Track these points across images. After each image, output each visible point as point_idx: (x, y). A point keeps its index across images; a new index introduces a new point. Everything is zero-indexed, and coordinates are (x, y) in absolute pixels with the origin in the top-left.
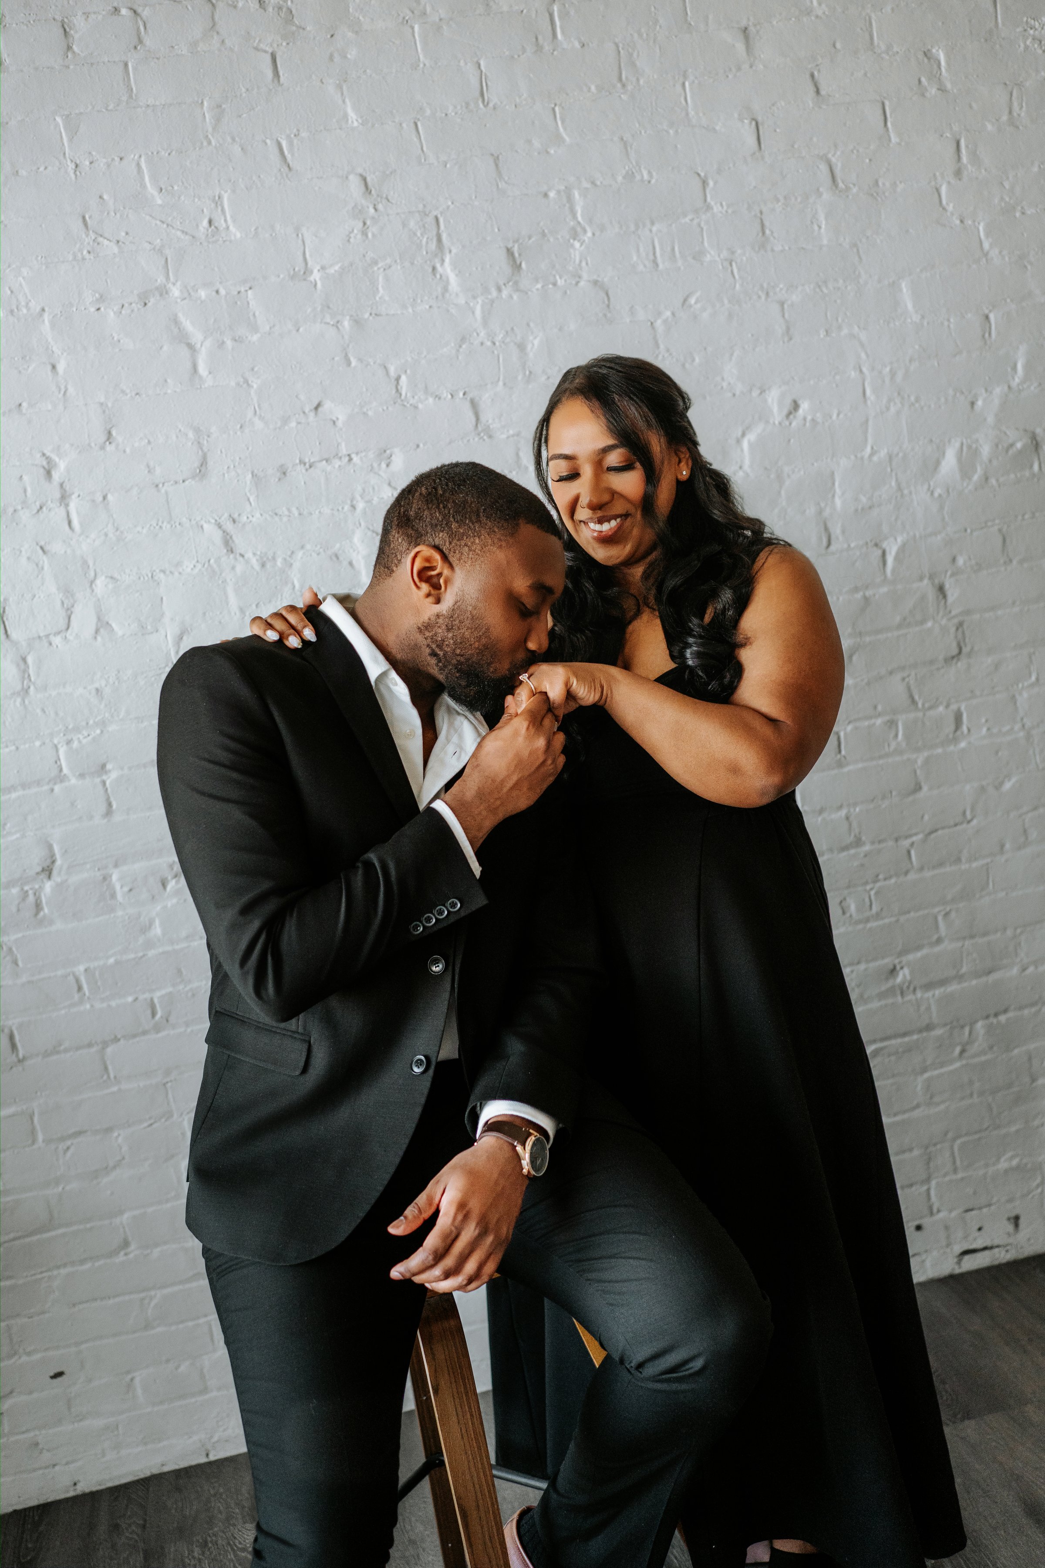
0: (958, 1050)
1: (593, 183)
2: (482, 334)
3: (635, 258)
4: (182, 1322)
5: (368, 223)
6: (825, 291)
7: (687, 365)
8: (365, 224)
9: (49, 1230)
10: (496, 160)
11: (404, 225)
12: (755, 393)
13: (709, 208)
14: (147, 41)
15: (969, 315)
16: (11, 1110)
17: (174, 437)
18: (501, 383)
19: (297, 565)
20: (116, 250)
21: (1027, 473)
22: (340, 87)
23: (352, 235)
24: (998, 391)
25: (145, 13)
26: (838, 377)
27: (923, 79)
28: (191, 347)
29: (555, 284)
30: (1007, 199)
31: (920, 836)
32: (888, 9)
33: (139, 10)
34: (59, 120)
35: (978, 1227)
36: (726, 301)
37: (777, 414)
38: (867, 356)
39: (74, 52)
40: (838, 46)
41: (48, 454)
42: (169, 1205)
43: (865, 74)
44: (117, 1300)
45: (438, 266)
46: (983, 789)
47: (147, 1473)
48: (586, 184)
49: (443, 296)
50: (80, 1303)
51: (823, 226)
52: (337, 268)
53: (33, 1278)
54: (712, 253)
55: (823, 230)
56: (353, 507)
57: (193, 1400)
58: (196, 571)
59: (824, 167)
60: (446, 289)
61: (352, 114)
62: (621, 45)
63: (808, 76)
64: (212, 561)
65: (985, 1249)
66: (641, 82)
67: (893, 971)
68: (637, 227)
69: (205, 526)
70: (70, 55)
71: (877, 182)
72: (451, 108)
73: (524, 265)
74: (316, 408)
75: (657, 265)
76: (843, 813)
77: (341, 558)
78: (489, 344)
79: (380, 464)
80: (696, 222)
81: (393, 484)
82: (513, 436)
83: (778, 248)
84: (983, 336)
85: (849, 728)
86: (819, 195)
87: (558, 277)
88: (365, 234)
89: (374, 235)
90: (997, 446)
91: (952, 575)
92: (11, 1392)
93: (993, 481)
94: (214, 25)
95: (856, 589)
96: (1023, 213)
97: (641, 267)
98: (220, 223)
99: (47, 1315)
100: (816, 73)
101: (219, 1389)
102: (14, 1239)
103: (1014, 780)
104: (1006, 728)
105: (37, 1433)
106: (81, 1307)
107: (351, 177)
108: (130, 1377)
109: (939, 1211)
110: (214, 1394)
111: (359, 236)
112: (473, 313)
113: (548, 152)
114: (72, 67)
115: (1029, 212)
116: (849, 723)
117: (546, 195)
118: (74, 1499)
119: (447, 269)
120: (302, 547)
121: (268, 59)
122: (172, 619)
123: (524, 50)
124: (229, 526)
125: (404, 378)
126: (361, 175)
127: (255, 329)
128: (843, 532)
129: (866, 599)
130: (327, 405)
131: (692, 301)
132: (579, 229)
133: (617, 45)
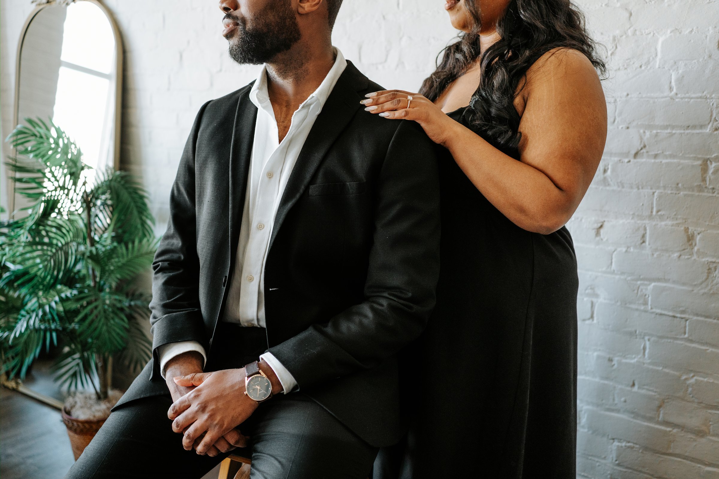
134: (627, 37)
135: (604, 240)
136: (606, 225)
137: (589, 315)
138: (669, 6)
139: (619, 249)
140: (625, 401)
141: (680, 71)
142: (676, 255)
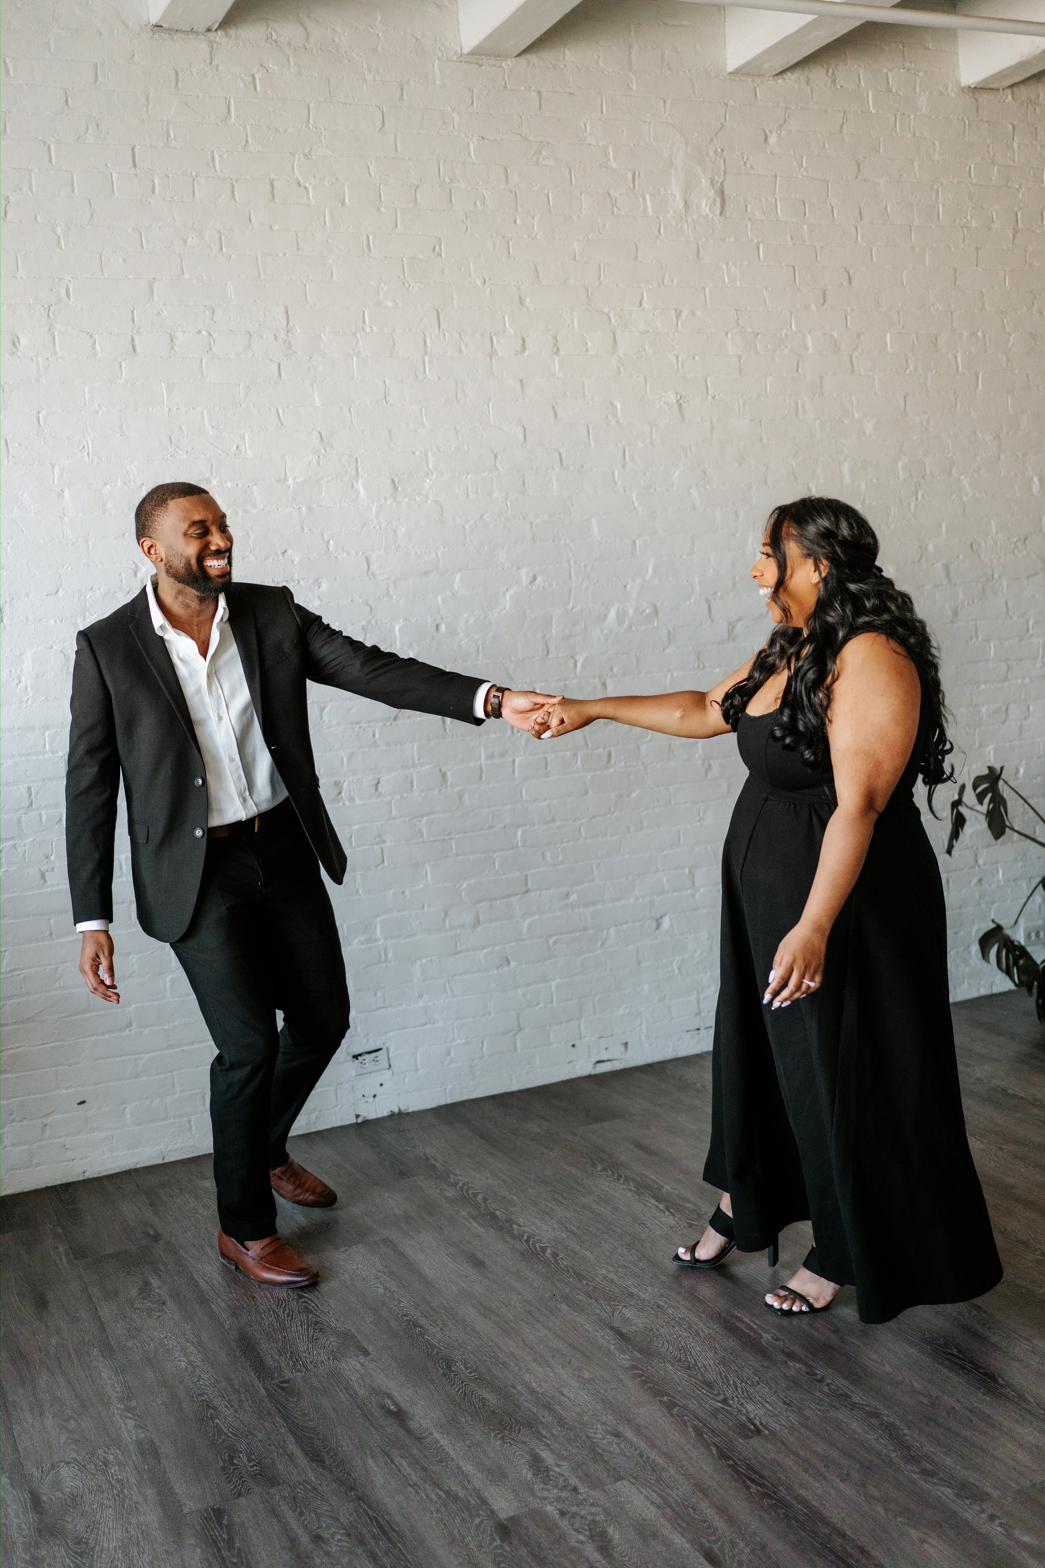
0: (600, 943)
1: (439, 450)
2: (375, 522)
3: (457, 491)
4: (158, 1074)
5: (321, 457)
7: (480, 551)
9: (87, 1013)
10: (390, 432)
11: (339, 460)
12: (515, 569)
13: (497, 469)
14: (214, 349)
15: (626, 540)
18: (382, 550)
20: (185, 456)
21: (651, 626)
22: (312, 385)
23: (311, 463)
24: (639, 581)
25: (215, 335)
26: (557, 565)
27: (609, 417)
29: (415, 500)
30: (648, 481)
31: (586, 820)
32: (593, 378)
33: (212, 333)
34: (163, 384)
35: (605, 1047)
36: (503, 519)
37: (525, 582)
38: (573, 556)
39: (175, 351)
40: (568, 394)
41: (136, 562)
42: (158, 1002)
43: (580, 410)
44: (121, 1058)
45: (355, 484)
46: (620, 796)
47: (128, 1168)
48: (435, 450)
49: (356, 500)
50: (100, 1059)
52: (302, 479)
53: (75, 1041)
54: (498, 493)
55: (555, 487)
57: (159, 1124)
59: (557, 455)
60: (358, 496)
61: (317, 400)
63: (551, 408)
65: (609, 1060)
66: (467, 400)
67: (568, 895)
68: (460, 475)
70: (173, 352)
71: (582, 466)
72: (369, 402)
73: (399, 488)
74: (284, 553)
75: (468, 496)
76: (547, 803)
78: (378, 528)
79: (314, 587)
80: (490, 475)
81: (320, 598)
82: (386, 579)
83: (531, 494)
84: (632, 552)
85: (553, 756)
86: (553, 468)
87: (417, 497)
88: (318, 463)
89: (323, 464)
90: (636, 610)
91: (611, 677)
92: (54, 1111)
93: (634, 629)
94: (250, 345)
95: (560, 680)
96: (655, 490)
97: (460, 496)
98: (242, 448)
99: (80, 1065)
100: (556, 406)
101: (174, 1118)
102: (67, 1016)
103: (637, 792)
104: (634, 763)
105: (66, 1138)
106: (100, 1061)
107: (314, 432)
108: (123, 1107)
109: (585, 1037)
110: (171, 1120)
111: (315, 464)
112: (371, 511)
113: (417, 431)
114: (173, 358)
115: (659, 489)
116: (553, 753)
117: (414, 453)
118: (84, 1181)
119: (360, 486)
121: (276, 366)
123: (409, 377)
125: (331, 541)
126: (319, 432)
127: (255, 507)
128: (556, 648)
129: (565, 685)
130: (290, 552)
131: (485, 517)
132: (430, 473)
133: (456, 380)
134: (372, 626)
135: (383, 793)
136: (382, 780)
137: (380, 861)
138: (397, 601)
139: (395, 798)
140: (420, 923)
142: (437, 791)
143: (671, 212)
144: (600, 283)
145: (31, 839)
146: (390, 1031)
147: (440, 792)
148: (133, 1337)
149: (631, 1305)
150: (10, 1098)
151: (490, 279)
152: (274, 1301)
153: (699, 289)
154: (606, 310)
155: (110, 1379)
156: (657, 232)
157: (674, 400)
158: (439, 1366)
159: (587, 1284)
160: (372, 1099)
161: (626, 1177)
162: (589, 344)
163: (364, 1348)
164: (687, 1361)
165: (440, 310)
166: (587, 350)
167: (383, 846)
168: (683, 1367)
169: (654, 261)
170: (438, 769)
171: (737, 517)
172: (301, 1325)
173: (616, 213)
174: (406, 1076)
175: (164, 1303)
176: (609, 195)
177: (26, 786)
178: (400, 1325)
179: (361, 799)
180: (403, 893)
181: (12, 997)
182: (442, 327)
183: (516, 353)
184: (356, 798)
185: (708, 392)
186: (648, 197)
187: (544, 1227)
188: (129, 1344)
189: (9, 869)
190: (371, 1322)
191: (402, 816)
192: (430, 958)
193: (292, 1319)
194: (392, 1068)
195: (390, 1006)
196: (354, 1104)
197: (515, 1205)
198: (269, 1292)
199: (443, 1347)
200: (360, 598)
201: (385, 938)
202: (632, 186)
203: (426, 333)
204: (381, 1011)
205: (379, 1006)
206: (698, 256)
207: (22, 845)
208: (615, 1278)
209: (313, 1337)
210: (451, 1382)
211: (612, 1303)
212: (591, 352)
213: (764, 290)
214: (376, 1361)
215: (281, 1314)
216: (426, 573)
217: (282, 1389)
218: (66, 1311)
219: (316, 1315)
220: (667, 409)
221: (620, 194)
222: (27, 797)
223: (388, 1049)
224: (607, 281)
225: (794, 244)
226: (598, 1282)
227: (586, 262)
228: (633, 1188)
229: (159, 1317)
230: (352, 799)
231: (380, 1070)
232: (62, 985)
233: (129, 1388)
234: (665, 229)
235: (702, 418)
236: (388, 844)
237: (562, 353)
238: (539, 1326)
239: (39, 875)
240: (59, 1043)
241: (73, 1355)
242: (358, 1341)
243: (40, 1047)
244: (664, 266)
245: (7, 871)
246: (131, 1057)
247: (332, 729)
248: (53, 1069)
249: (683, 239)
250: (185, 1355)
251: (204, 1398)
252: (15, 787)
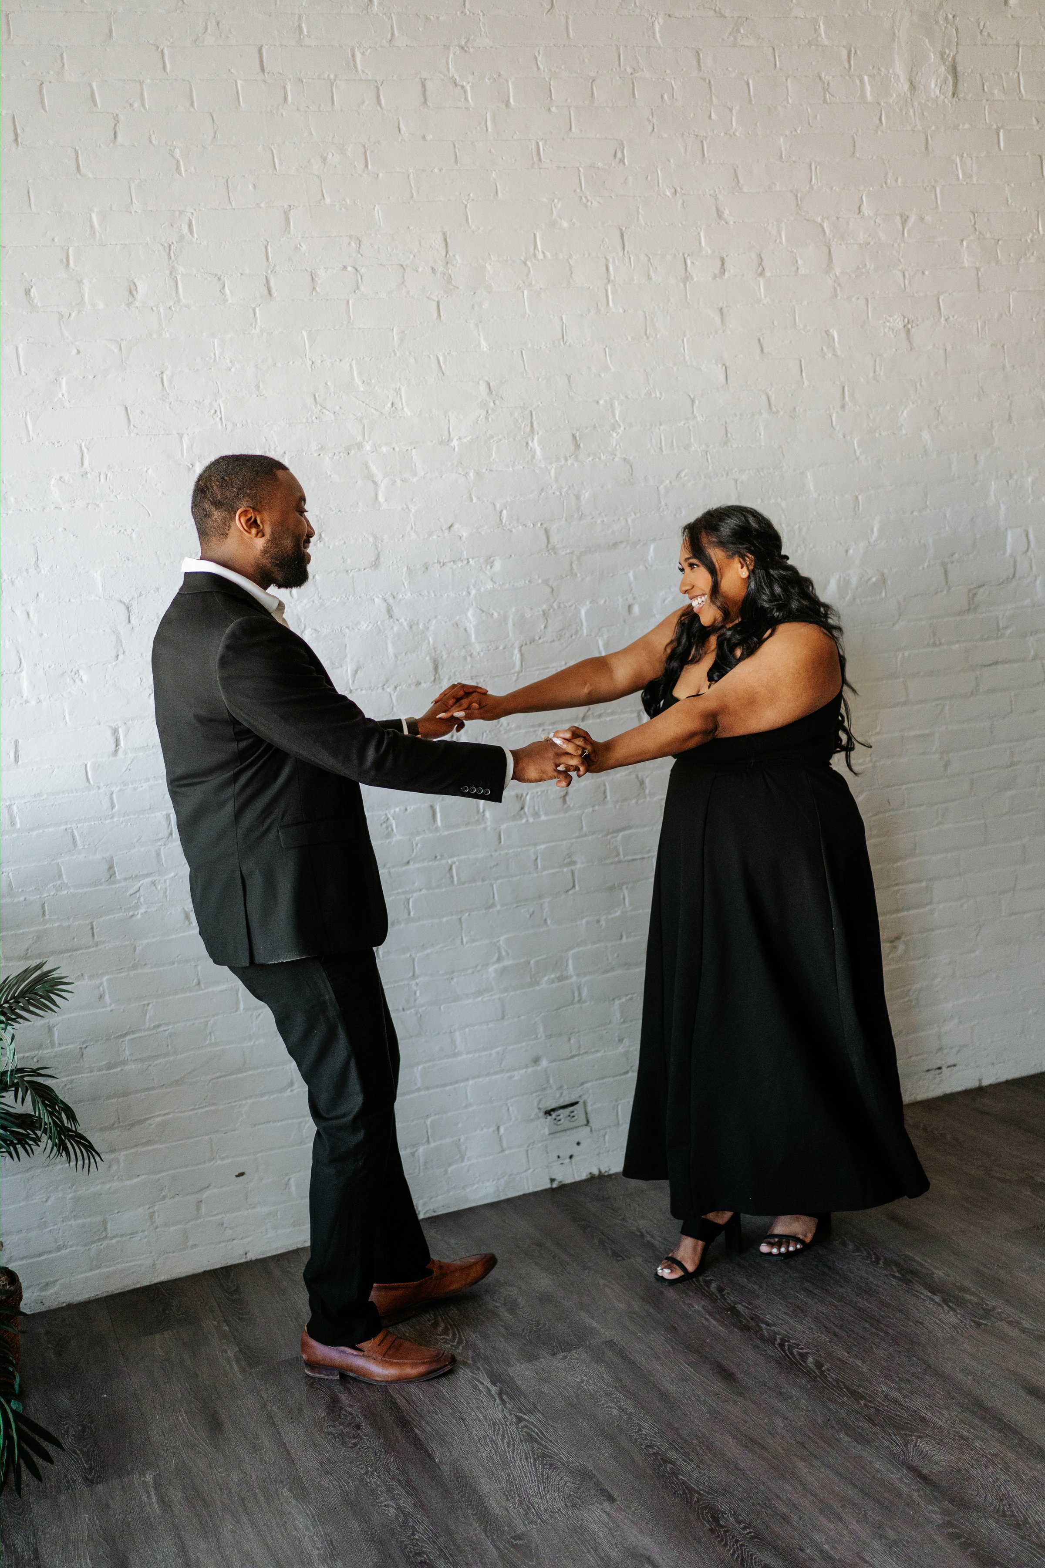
1: (626, 397)
2: (554, 487)
3: (649, 445)
5: (490, 412)
6: (762, 473)
7: (677, 515)
8: (487, 412)
9: (242, 1072)
10: (569, 377)
11: (511, 414)
13: (695, 417)
14: (362, 288)
15: (846, 496)
16: (224, 987)
17: (361, 540)
18: (564, 519)
19: (432, 628)
20: (335, 419)
22: (477, 326)
23: (479, 419)
25: (362, 270)
27: (824, 348)
28: (375, 483)
29: (600, 458)
30: (871, 425)
32: (805, 303)
33: (359, 268)
34: (304, 333)
36: (703, 477)
38: (785, 517)
39: (317, 291)
40: (775, 323)
43: (791, 342)
44: (284, 1123)
45: (530, 442)
48: (622, 398)
49: (532, 461)
50: (259, 1124)
51: (762, 434)
52: (468, 439)
53: (230, 1105)
54: (696, 446)
55: (762, 436)
56: (469, 593)
58: (369, 629)
59: (764, 397)
60: (533, 457)
61: (483, 344)
62: (647, 313)
63: (757, 341)
64: (379, 623)
66: (658, 336)
68: (651, 426)
69: (376, 599)
70: (314, 293)
71: (795, 409)
72: (544, 343)
73: (582, 445)
74: (450, 528)
75: (662, 451)
77: (459, 626)
78: (558, 493)
79: (486, 567)
80: (687, 425)
81: (494, 580)
82: (569, 553)
83: (735, 445)
84: (854, 510)
86: (761, 414)
87: (602, 454)
88: (487, 418)
89: (492, 419)
90: (861, 579)
92: (210, 1186)
93: (858, 601)
94: (404, 280)
96: (880, 434)
97: (652, 452)
98: (398, 405)
99: (237, 1132)
100: (761, 339)
102: (220, 1077)
103: (865, 794)
105: (224, 1215)
106: (259, 1127)
107: (481, 382)
108: (287, 1178)
111: (484, 420)
112: (549, 473)
113: (600, 376)
114: (315, 300)
115: (883, 434)
117: (598, 402)
118: (246, 1264)
119: (535, 445)
120: (436, 617)
121: (435, 304)
122: (352, 659)
123: (589, 311)
124: (391, 601)
125: (505, 512)
126: (487, 382)
127: (415, 474)
130: (457, 526)
131: (683, 475)
132: (616, 425)
133: (645, 312)
134: (554, 610)
135: (572, 805)
137: (571, 885)
138: (582, 580)
139: (586, 811)
140: (618, 956)
141: (605, 637)
142: (634, 801)
143: (894, 96)
144: (812, 187)
145: (172, 874)
146: (587, 1082)
147: (637, 803)
148: (328, 1473)
149: (927, 1436)
150: (159, 1172)
151: (682, 189)
152: (489, 1425)
153: (927, 188)
154: (819, 220)
155: (307, 1529)
156: (878, 122)
157: (901, 326)
158: (705, 1519)
159: (865, 1405)
160: (568, 1160)
161: (885, 1259)
162: (799, 263)
163: (606, 1491)
164: (1013, 1515)
165: (624, 229)
166: (798, 269)
167: (573, 867)
168: (1009, 1525)
169: (874, 158)
170: (634, 776)
171: (977, 462)
172: (527, 1459)
173: (828, 101)
174: (606, 1134)
175: (358, 1427)
176: (820, 78)
177: (165, 812)
178: (646, 1459)
179: (546, 814)
180: (598, 921)
181: (157, 1056)
182: (626, 249)
183: (715, 277)
184: (542, 813)
185: (941, 314)
186: (866, 78)
187: (798, 1326)
188: (325, 1482)
189: (149, 910)
190: (611, 1455)
191: (594, 833)
192: (629, 996)
193: (514, 1450)
194: (590, 1124)
195: (586, 1052)
196: (548, 1167)
197: (758, 1297)
198: (481, 1413)
199: (704, 1491)
200: (539, 577)
201: (578, 975)
202: (847, 66)
203: (608, 257)
204: (575, 1059)
205: (573, 1054)
206: (927, 148)
207: (162, 881)
208: (899, 1396)
209: (542, 1474)
210: (722, 1540)
211: (903, 1432)
212: (802, 271)
213: (1006, 185)
214: (624, 1511)
215: (500, 1443)
216: (615, 545)
217: (516, 1547)
218: (245, 1436)
219: (541, 1444)
220: (893, 336)
221: (833, 77)
222: (166, 826)
223: (585, 1103)
224: (819, 184)
225: (1040, 128)
226: (880, 1403)
227: (794, 162)
228: (897, 1274)
229: (355, 1445)
230: (536, 815)
231: (577, 1127)
232: (213, 1041)
233: (331, 1542)
234: (887, 118)
235: (934, 345)
236: (578, 866)
237: (768, 274)
238: (816, 1463)
239: (182, 916)
240: (213, 1108)
241: (262, 1499)
242: (598, 1482)
243: (191, 1113)
244: (886, 162)
245: (146, 912)
246: (294, 1121)
247: (512, 733)
248: (207, 1137)
249: (909, 128)
250: (393, 1498)
251: (422, 1559)
252: (152, 815)
